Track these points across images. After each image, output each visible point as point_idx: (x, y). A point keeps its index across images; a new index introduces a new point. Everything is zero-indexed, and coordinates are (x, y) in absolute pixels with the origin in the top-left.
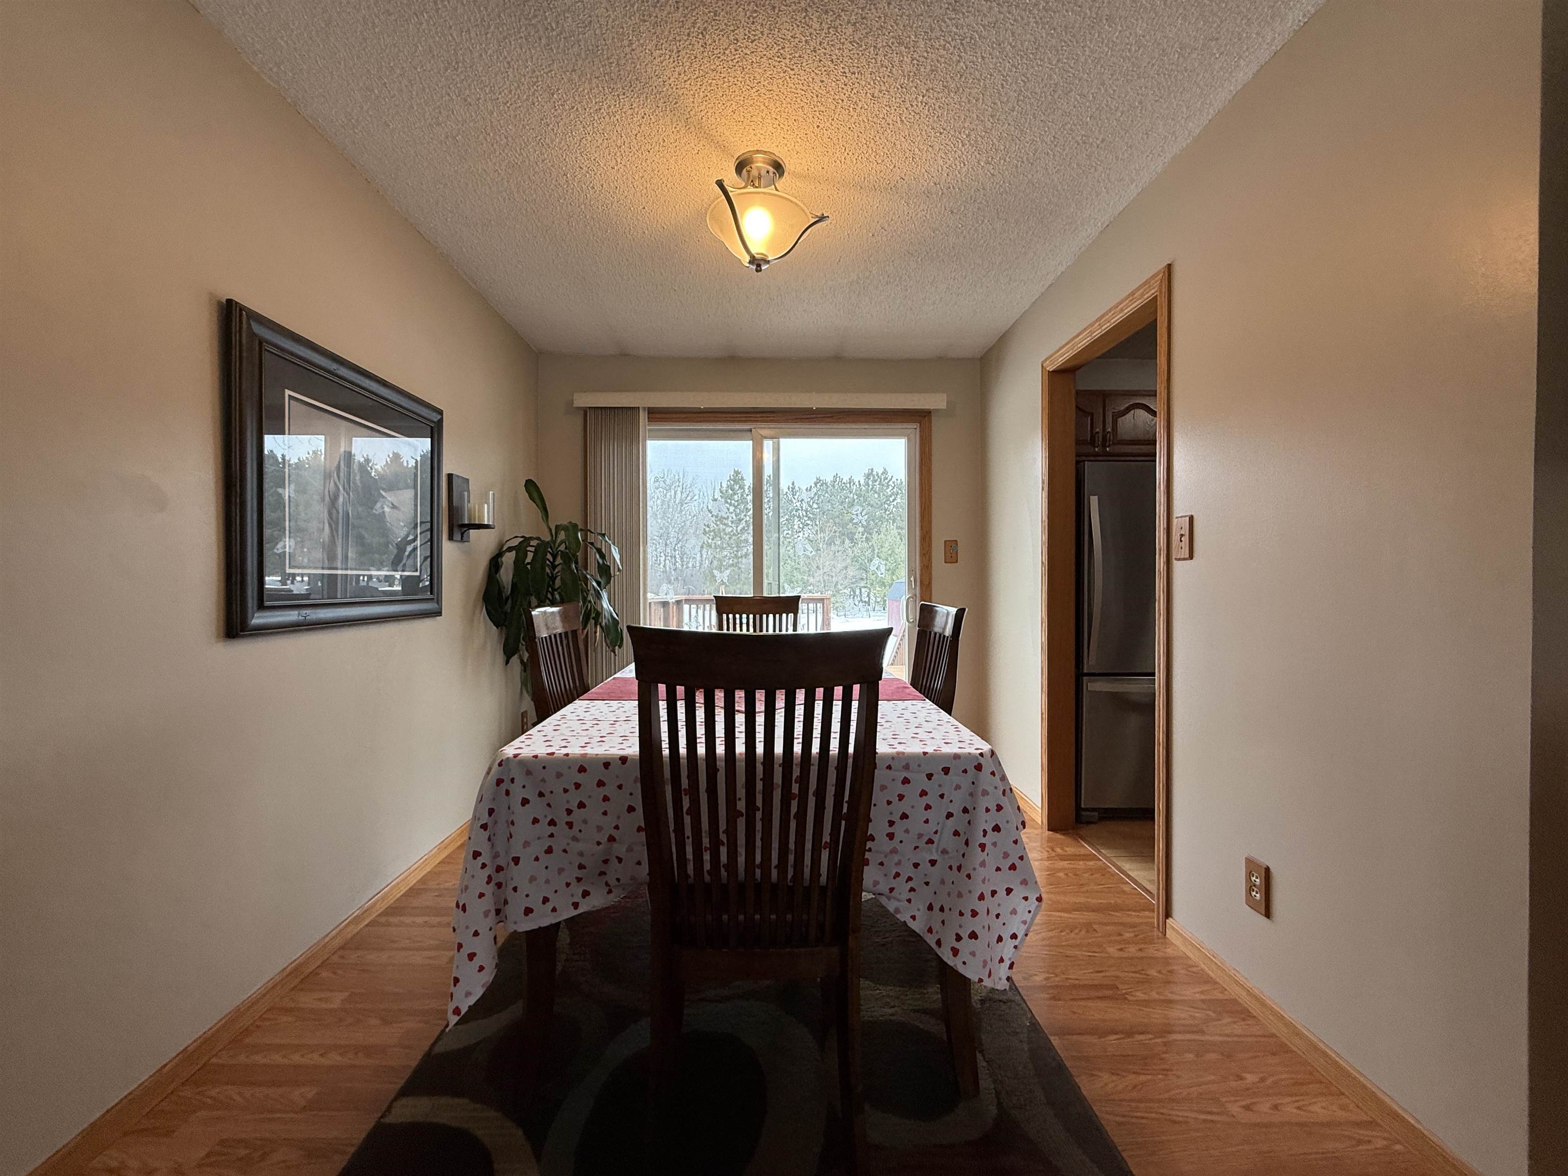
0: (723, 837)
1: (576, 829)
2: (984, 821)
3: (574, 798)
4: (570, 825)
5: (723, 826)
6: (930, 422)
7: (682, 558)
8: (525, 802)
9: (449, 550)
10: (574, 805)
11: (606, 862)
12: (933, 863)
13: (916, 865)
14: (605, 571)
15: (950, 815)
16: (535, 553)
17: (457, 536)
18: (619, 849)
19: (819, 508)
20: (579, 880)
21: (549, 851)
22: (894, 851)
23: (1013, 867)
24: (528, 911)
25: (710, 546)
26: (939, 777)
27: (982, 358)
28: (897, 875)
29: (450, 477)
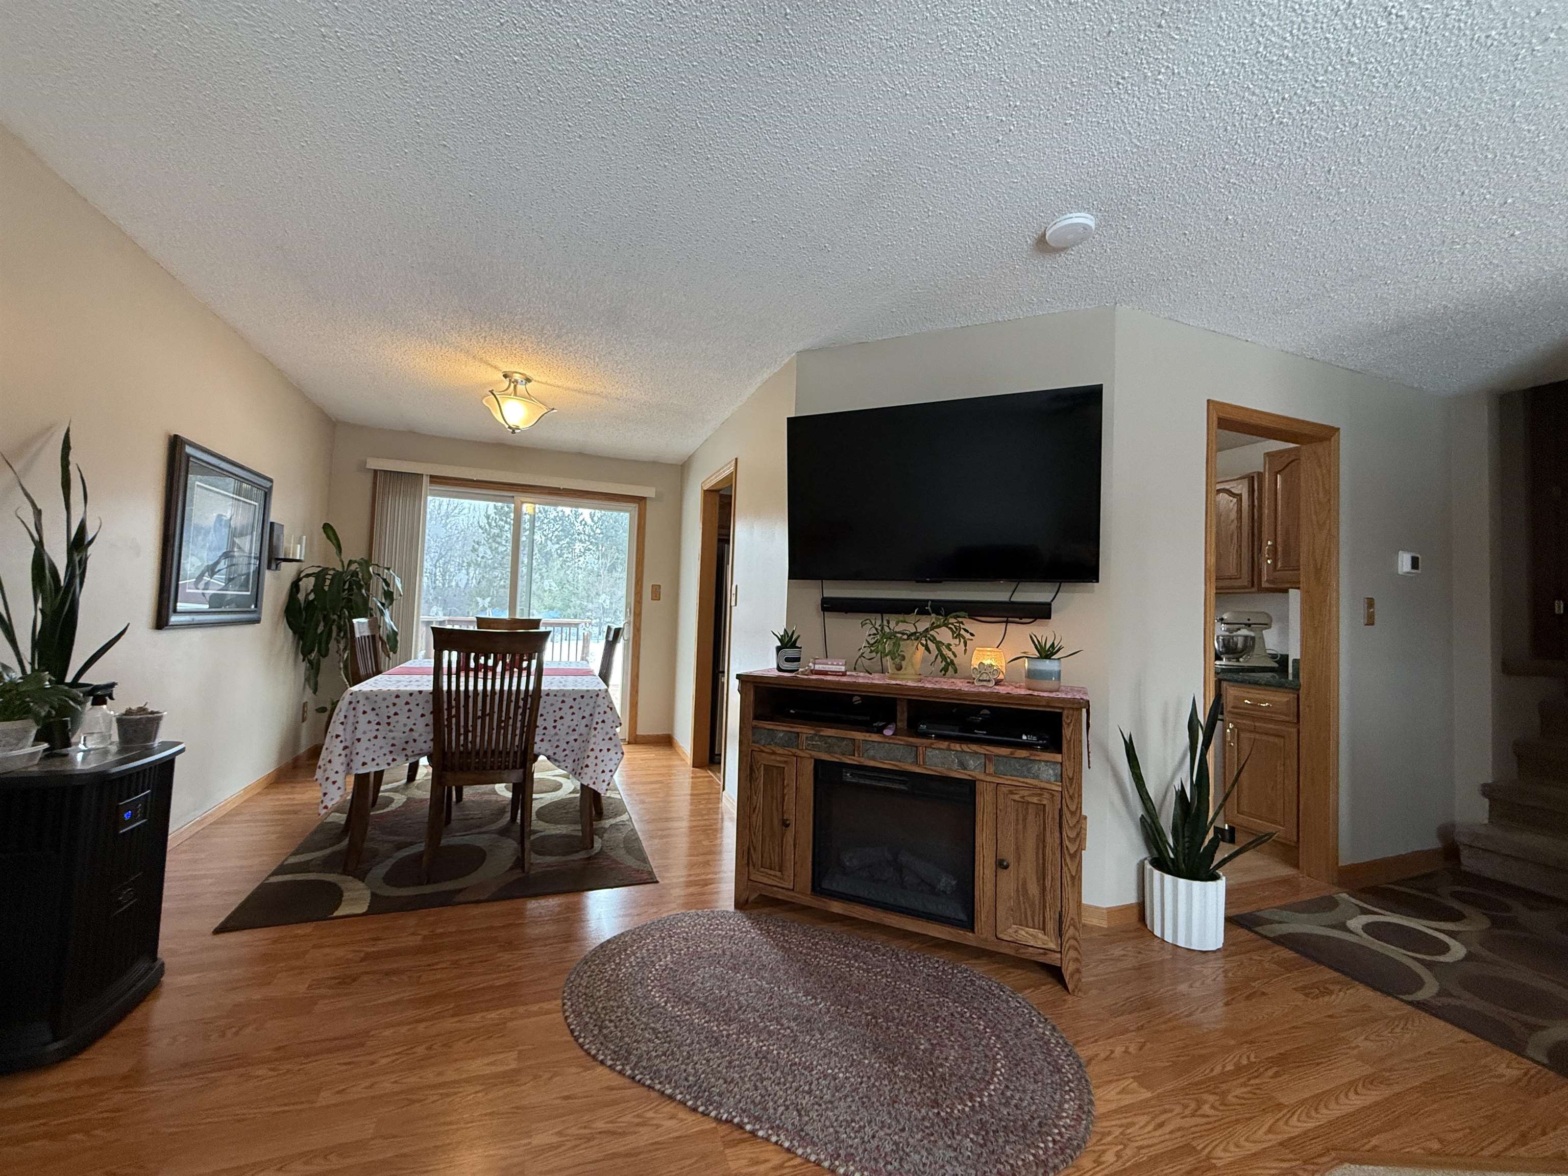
0: (470, 729)
1: (392, 725)
2: (598, 718)
3: (392, 710)
4: (389, 724)
5: (470, 723)
6: (645, 504)
7: (443, 576)
8: (364, 712)
9: (268, 575)
10: (391, 714)
11: (407, 742)
12: (576, 740)
13: (568, 743)
14: (389, 595)
15: (584, 717)
16: (331, 580)
17: (274, 566)
18: (415, 735)
19: (602, 533)
20: (391, 752)
21: (376, 737)
22: (556, 734)
23: (610, 739)
24: (364, 764)
25: (479, 565)
26: (579, 699)
27: (682, 466)
28: (557, 746)
29: (272, 524)
